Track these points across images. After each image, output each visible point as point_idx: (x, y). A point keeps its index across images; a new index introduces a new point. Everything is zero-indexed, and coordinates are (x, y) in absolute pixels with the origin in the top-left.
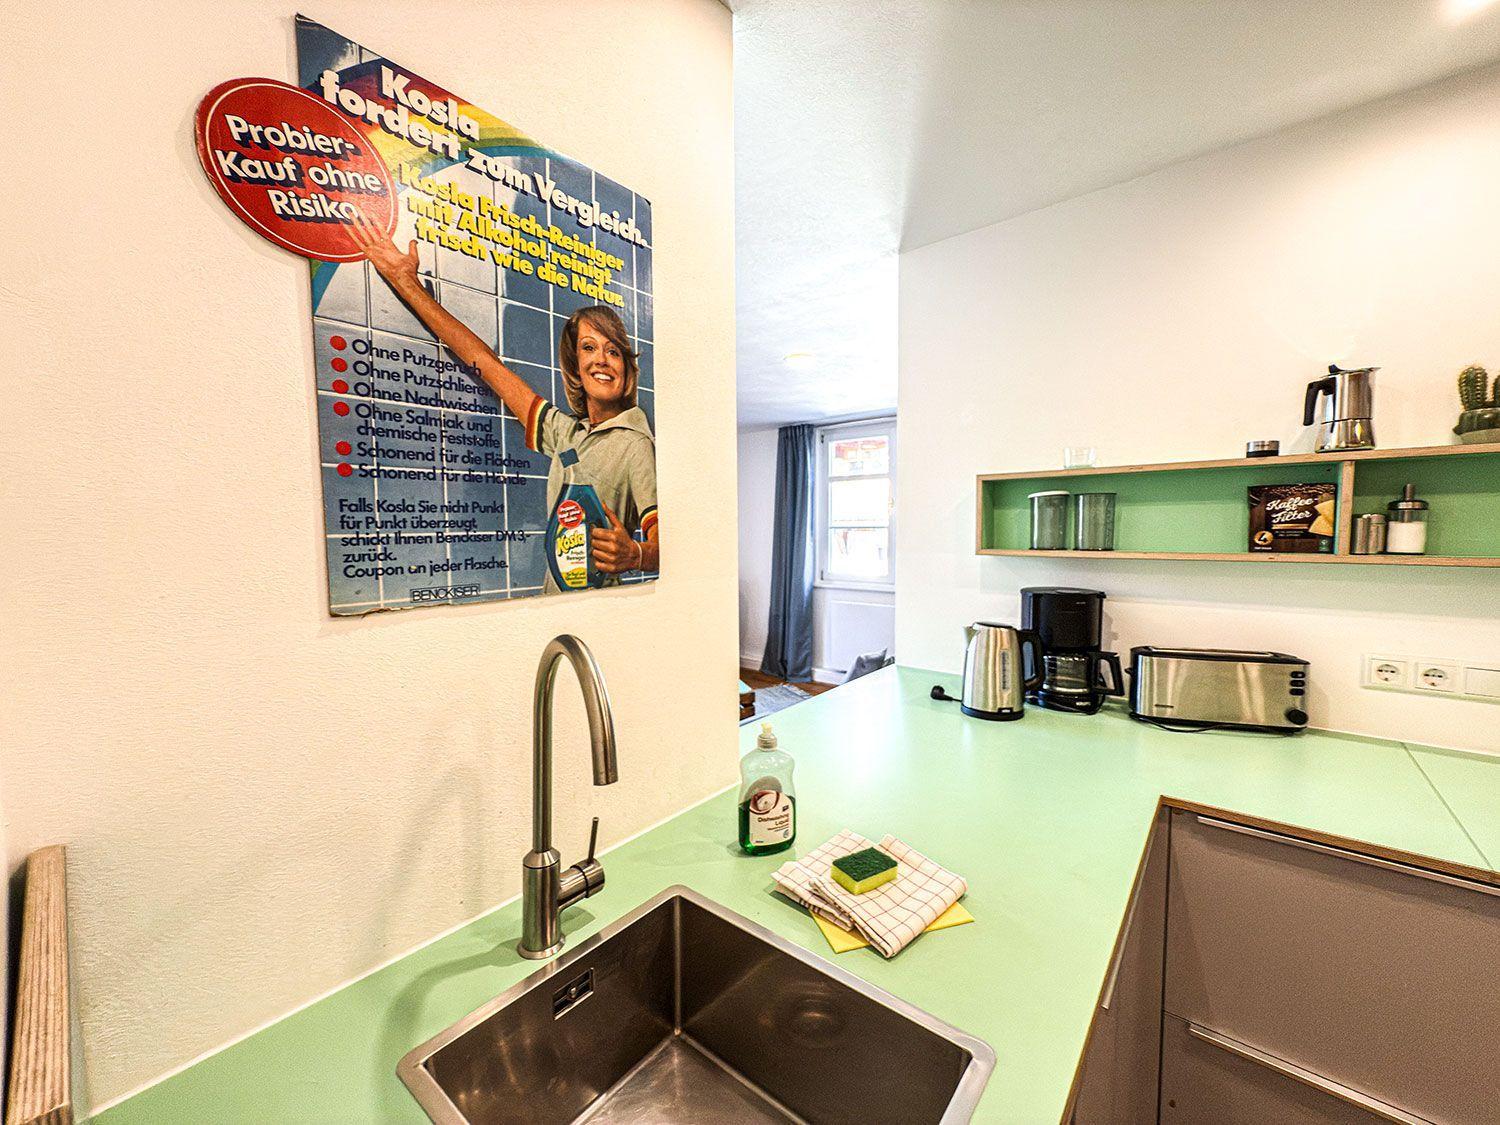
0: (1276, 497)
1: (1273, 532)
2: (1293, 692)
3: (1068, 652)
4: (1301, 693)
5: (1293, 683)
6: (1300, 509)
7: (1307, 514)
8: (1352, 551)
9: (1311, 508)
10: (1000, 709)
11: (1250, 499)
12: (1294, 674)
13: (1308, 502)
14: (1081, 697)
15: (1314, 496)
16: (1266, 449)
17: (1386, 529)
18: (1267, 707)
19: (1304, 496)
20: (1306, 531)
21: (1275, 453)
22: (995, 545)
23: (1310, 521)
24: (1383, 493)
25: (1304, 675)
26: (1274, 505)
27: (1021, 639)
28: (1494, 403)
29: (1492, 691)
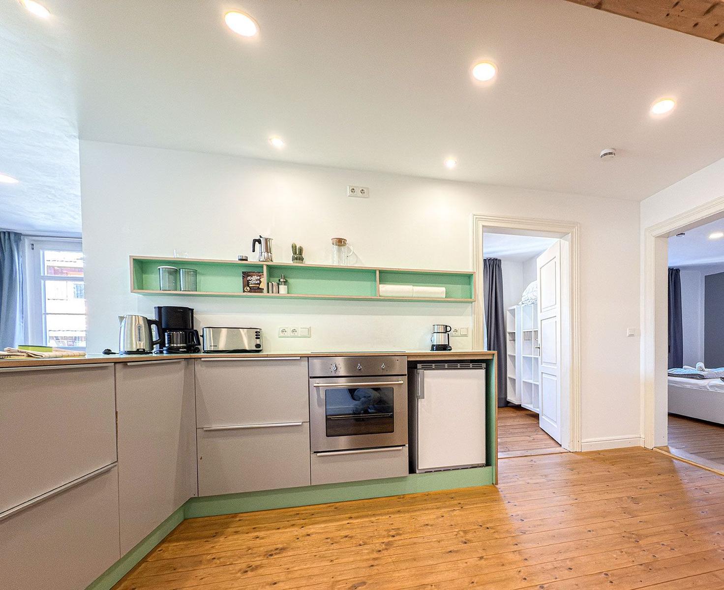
0: (249, 276)
1: (250, 287)
2: (256, 338)
3: (176, 330)
4: (259, 338)
5: (256, 335)
6: (257, 280)
7: (258, 282)
8: (268, 292)
9: (259, 280)
10: (138, 350)
11: (243, 276)
12: (256, 332)
13: (259, 278)
14: (183, 347)
15: (260, 276)
16: (244, 258)
17: (279, 287)
18: (249, 343)
19: (258, 276)
20: (258, 287)
21: (247, 260)
22: (144, 288)
23: (259, 284)
24: (277, 277)
25: (259, 333)
26: (249, 278)
27: (150, 322)
28: (298, 253)
29: (306, 334)
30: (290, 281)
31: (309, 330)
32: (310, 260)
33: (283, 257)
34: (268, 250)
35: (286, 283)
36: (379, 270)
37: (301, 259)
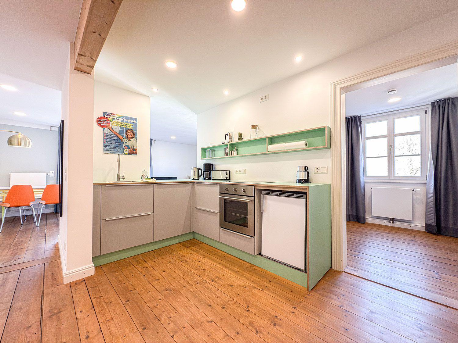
0: (226, 149)
1: (226, 154)
2: (226, 174)
3: (207, 172)
8: (230, 155)
11: (224, 150)
12: (226, 172)
16: (223, 143)
17: (234, 152)
27: (199, 169)
28: (240, 137)
29: (244, 173)
30: (239, 149)
31: (245, 170)
32: (246, 138)
33: (236, 140)
34: (230, 137)
35: (237, 150)
36: (268, 138)
37: (242, 139)
